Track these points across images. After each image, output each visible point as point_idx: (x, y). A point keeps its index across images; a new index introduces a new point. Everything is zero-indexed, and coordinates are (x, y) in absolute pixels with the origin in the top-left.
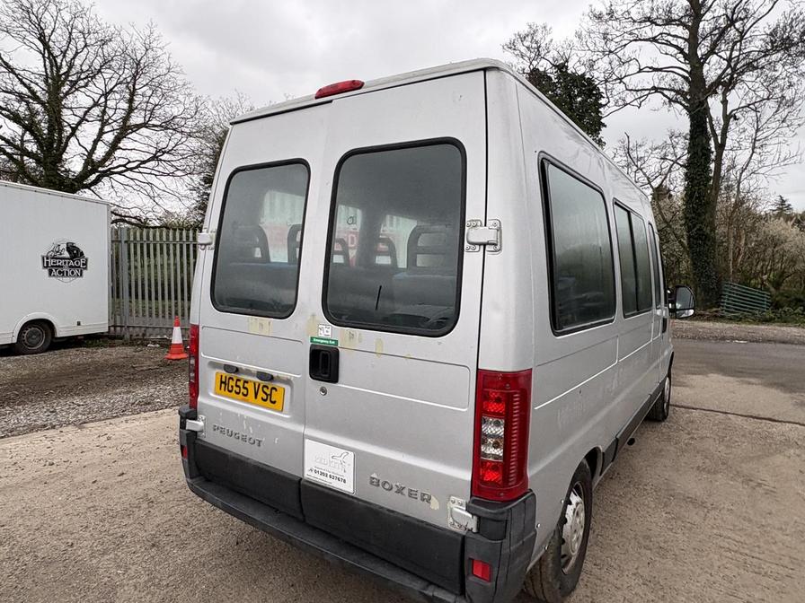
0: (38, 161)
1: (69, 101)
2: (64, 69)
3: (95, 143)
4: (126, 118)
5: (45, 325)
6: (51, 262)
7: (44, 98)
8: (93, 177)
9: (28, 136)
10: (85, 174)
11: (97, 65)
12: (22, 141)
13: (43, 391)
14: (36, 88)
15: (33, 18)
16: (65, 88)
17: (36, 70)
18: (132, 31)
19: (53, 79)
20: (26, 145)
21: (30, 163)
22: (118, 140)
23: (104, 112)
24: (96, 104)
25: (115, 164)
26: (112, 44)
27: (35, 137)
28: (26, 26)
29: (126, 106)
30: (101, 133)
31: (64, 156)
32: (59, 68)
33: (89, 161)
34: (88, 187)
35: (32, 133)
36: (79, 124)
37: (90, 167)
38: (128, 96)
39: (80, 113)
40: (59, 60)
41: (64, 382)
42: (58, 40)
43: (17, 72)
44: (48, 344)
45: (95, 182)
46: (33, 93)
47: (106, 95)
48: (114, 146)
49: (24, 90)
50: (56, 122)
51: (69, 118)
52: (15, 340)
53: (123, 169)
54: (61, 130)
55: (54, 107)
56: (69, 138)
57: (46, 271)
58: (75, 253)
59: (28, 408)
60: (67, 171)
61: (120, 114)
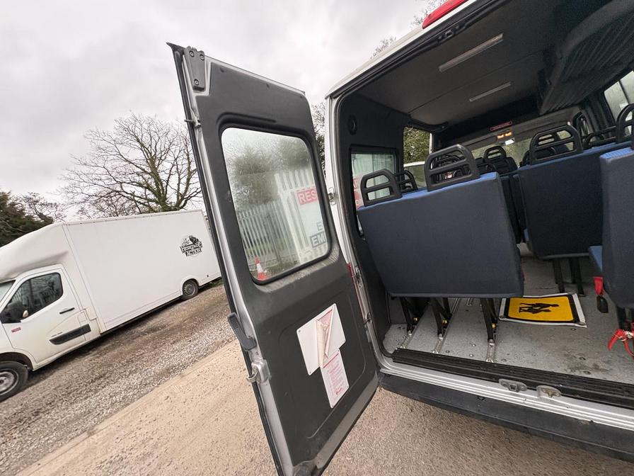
0: (157, 203)
1: (160, 168)
2: (153, 154)
3: (179, 185)
4: (189, 168)
5: (193, 281)
6: (185, 248)
7: (150, 171)
8: (183, 202)
9: (148, 192)
10: (179, 202)
11: (167, 146)
12: (146, 195)
13: (208, 318)
14: (143, 167)
15: (132, 133)
16: (157, 162)
17: (141, 158)
18: (177, 123)
19: (150, 159)
20: (148, 196)
21: (153, 205)
22: (188, 180)
23: (177, 169)
24: (173, 165)
25: (192, 192)
26: (171, 133)
27: (152, 191)
28: (129, 137)
29: (187, 162)
30: (180, 179)
31: (167, 196)
32: (151, 154)
33: (179, 194)
34: (182, 208)
35: (149, 190)
36: (169, 178)
37: (180, 198)
38: (186, 157)
39: (168, 172)
40: (149, 149)
41: (215, 310)
42: (146, 140)
43: (133, 162)
44: (197, 290)
45: (184, 205)
46: (143, 170)
47: (176, 159)
48: (188, 184)
49: (139, 170)
50: (158, 181)
51: (163, 177)
52: (182, 294)
53: (195, 193)
54: (162, 184)
55: (155, 174)
56: (166, 186)
57: (184, 254)
58: (194, 240)
59: (206, 332)
60: (171, 203)
61: (186, 167)
